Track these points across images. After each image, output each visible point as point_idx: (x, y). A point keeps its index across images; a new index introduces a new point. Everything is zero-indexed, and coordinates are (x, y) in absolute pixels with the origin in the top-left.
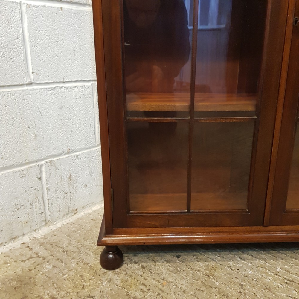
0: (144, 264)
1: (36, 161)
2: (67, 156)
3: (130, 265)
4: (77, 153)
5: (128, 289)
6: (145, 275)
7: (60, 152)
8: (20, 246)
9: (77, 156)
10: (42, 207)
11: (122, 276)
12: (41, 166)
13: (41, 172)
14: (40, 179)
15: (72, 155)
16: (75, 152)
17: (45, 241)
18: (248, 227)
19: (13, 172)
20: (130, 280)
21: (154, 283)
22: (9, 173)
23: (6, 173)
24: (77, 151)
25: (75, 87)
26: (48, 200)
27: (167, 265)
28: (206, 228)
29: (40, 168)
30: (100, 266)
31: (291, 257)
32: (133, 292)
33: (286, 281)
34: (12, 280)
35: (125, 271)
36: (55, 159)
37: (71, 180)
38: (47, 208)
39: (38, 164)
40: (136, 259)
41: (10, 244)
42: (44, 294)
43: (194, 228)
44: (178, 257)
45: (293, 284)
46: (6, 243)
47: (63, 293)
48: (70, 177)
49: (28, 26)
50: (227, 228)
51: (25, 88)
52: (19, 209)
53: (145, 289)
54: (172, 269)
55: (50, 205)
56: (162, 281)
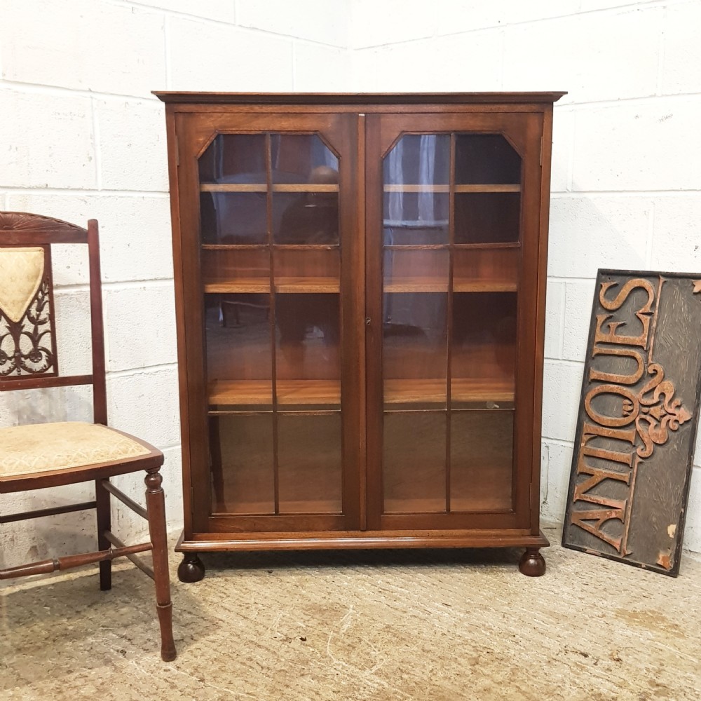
0: (229, 578)
3: (211, 579)
6: (227, 587)
11: (201, 587)
18: (344, 532)
20: (209, 589)
21: (236, 592)
25: (157, 372)
26: (118, 510)
27: (255, 578)
28: (297, 533)
30: (178, 580)
31: (401, 572)
32: (211, 598)
33: (380, 590)
34: (80, 590)
35: (205, 583)
38: (117, 521)
40: (220, 574)
43: (284, 533)
44: (270, 572)
45: (387, 592)
50: (321, 532)
52: (84, 519)
53: (225, 596)
54: (259, 581)
55: (120, 518)
56: (244, 590)
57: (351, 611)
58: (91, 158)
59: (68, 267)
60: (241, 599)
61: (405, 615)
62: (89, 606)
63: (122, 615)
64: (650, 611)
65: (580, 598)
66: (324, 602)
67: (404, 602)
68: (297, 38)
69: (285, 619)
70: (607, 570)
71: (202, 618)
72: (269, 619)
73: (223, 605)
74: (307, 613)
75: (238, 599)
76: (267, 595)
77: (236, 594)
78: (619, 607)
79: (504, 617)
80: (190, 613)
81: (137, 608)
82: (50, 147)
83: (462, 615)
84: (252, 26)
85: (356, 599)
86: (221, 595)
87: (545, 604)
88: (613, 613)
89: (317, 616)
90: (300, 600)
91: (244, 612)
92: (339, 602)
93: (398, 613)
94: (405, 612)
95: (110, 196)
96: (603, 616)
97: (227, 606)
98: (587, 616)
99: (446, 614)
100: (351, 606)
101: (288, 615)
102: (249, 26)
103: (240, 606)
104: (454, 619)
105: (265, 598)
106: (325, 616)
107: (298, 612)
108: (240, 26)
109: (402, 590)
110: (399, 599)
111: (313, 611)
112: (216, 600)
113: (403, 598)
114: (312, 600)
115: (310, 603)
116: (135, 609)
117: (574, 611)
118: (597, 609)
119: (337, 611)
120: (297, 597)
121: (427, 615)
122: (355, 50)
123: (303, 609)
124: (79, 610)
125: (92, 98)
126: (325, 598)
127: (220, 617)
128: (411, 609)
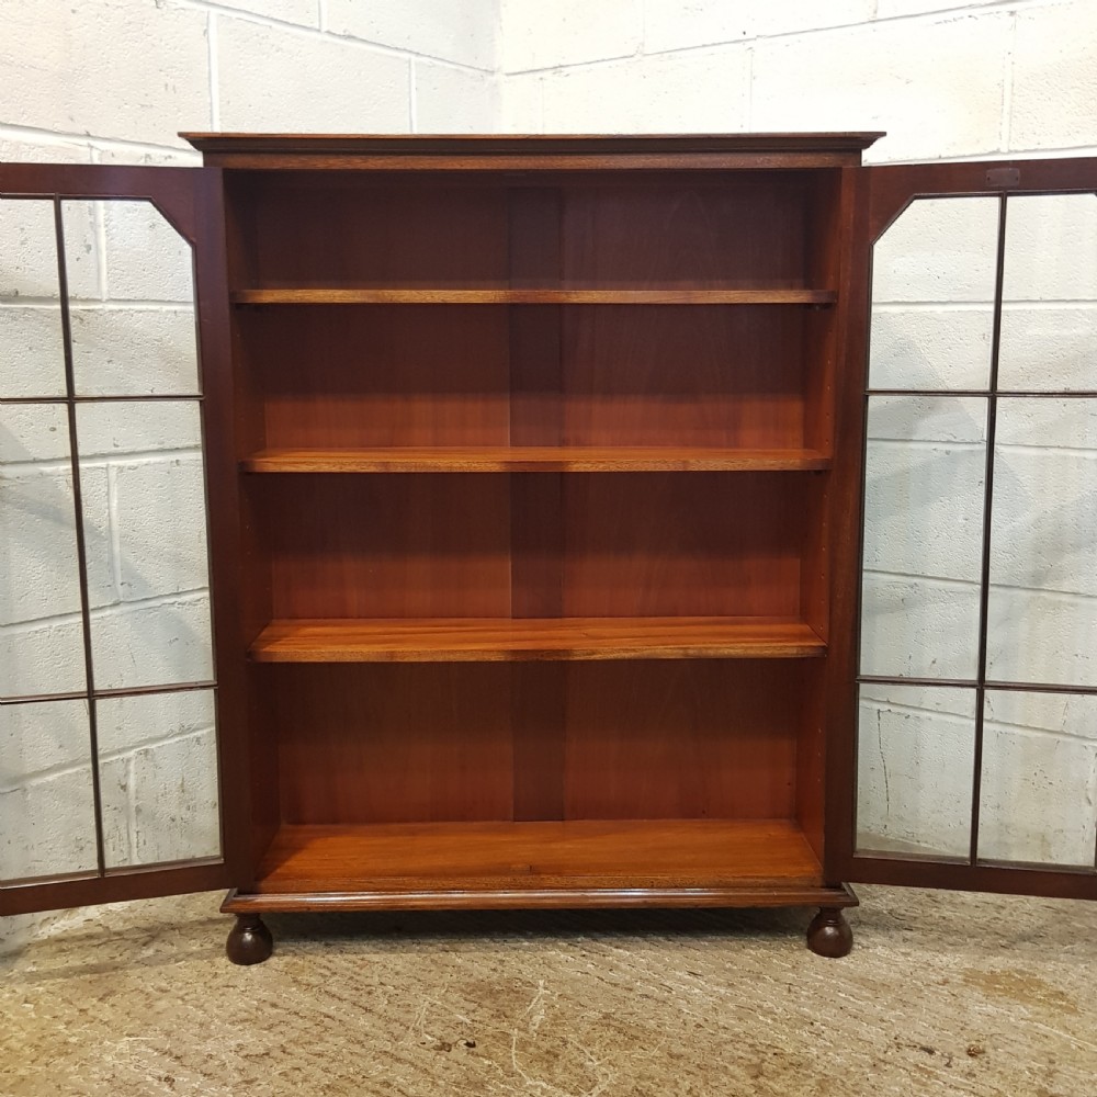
1: (119, 752)
2: (177, 739)
4: (198, 733)
5: (298, 974)
7: (165, 732)
8: (82, 925)
9: (198, 739)
10: (125, 848)
12: (129, 760)
13: (127, 775)
14: (124, 787)
15: (188, 736)
16: (194, 730)
17: (132, 915)
19: (77, 773)
20: (301, 963)
21: (345, 964)
22: (70, 775)
23: (63, 776)
24: (199, 729)
25: (199, 600)
26: (138, 833)
29: (126, 766)
32: (305, 977)
33: (584, 953)
36: (154, 746)
37: (183, 791)
38: (135, 850)
39: (121, 757)
41: (62, 922)
42: (146, 986)
45: (595, 956)
46: (55, 918)
47: (180, 984)
48: (182, 784)
49: (118, 504)
51: (108, 612)
52: (83, 848)
53: (328, 973)
55: (141, 844)
56: (359, 962)
57: (542, 991)
58: (89, 248)
59: (54, 429)
60: (356, 977)
61: (631, 995)
62: (100, 1000)
63: (158, 1013)
64: (1017, 971)
65: (903, 953)
66: (495, 977)
67: (626, 972)
68: (418, 54)
69: (434, 1009)
70: (937, 904)
71: (296, 1013)
72: (408, 1012)
73: (328, 989)
74: (469, 997)
75: (351, 978)
76: (398, 968)
77: (348, 969)
78: (967, 966)
79: (790, 991)
80: (274, 1005)
81: (183, 1000)
82: (23, 229)
83: (722, 991)
84: (347, 33)
85: (548, 970)
86: (322, 971)
87: (852, 966)
88: (960, 977)
89: (487, 1003)
90: (455, 976)
91: (364, 1000)
92: (520, 976)
93: (619, 992)
94: (631, 990)
95: (121, 311)
96: (945, 982)
97: (334, 989)
98: (919, 984)
99: (697, 991)
100: (541, 982)
101: (439, 1003)
102: (342, 33)
103: (357, 989)
104: (711, 999)
105: (397, 973)
106: (500, 1002)
107: (454, 997)
108: (328, 32)
109: (621, 951)
110: (617, 967)
111: (479, 993)
112: (314, 980)
113: (623, 966)
114: (476, 973)
115: (472, 980)
116: (180, 1002)
117: (899, 976)
118: (934, 970)
119: (518, 992)
120: (449, 969)
121: (666, 994)
122: (508, 75)
123: (462, 991)
124: (84, 1007)
125: (91, 147)
126: (495, 970)
127: (325, 1010)
128: (638, 984)
